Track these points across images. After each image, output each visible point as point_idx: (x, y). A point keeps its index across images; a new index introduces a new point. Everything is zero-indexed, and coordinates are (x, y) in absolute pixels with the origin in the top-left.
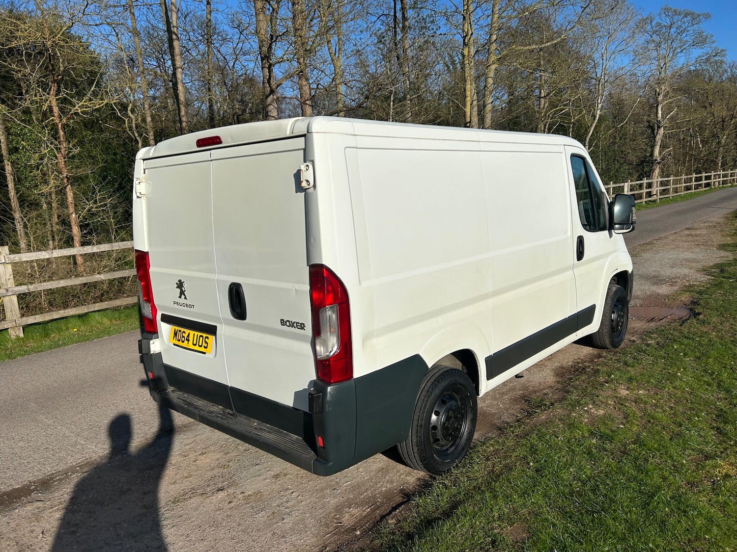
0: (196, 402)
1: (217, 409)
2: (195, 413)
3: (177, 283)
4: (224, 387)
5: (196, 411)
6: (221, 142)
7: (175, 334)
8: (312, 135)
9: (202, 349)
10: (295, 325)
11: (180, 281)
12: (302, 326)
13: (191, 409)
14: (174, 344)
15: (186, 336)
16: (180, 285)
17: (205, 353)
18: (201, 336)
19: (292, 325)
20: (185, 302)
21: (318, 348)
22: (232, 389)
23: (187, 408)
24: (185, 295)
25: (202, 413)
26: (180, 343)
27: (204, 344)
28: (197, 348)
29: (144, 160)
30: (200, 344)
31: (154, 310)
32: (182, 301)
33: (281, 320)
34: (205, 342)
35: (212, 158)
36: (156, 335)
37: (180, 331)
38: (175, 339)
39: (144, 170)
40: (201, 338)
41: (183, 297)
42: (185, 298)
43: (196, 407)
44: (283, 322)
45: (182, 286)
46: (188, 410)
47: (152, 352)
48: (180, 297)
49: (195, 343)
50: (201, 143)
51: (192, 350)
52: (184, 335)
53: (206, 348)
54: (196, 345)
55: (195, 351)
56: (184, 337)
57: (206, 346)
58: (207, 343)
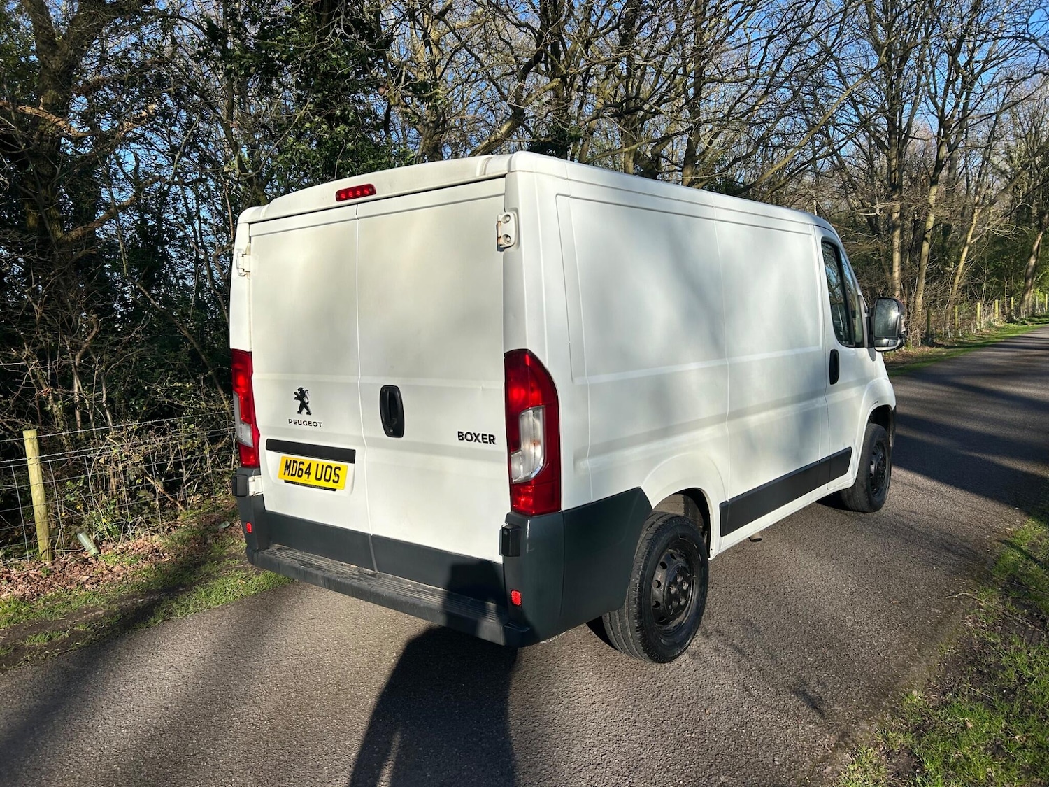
0: (316, 562)
1: (350, 569)
2: (317, 575)
3: (296, 393)
4: (365, 536)
5: (320, 573)
6: (374, 192)
7: (288, 467)
8: (516, 176)
9: (330, 485)
10: (480, 438)
11: (300, 389)
12: (492, 439)
13: (311, 570)
14: (286, 481)
15: (304, 467)
16: (301, 395)
17: (334, 490)
18: (328, 467)
19: (475, 437)
20: (308, 418)
21: (515, 466)
22: (375, 538)
23: (303, 570)
24: (307, 409)
25: (328, 574)
26: (296, 479)
27: (333, 477)
28: (322, 483)
29: (250, 224)
30: (327, 478)
31: (256, 434)
32: (304, 416)
33: (459, 432)
34: (335, 474)
35: (359, 216)
36: (257, 469)
37: (295, 462)
38: (287, 473)
39: (250, 237)
40: (329, 469)
41: (305, 411)
42: (309, 413)
43: (318, 568)
44: (461, 436)
45: (305, 396)
46: (306, 572)
47: (251, 494)
48: (299, 412)
49: (319, 476)
50: (342, 195)
51: (315, 487)
52: (301, 466)
53: (337, 482)
54: (320, 479)
55: (320, 488)
56: (302, 470)
57: (336, 479)
58: (338, 476)
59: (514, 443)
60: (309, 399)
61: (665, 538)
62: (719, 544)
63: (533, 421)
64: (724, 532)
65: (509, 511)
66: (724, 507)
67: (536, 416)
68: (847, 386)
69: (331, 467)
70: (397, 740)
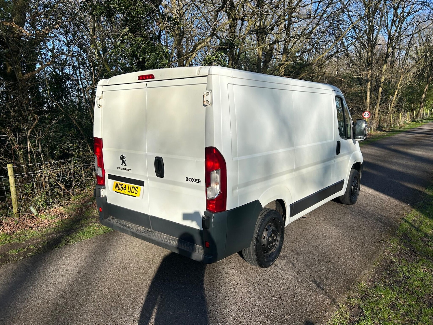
0: (127, 225)
1: (141, 228)
2: (128, 230)
3: (120, 157)
4: (148, 216)
5: (129, 230)
6: (154, 78)
7: (117, 186)
8: (212, 76)
9: (134, 194)
10: (195, 180)
11: (122, 155)
12: (199, 181)
13: (126, 228)
14: (116, 192)
15: (123, 187)
16: (122, 158)
17: (135, 197)
18: (133, 187)
19: (193, 180)
20: (125, 167)
21: (208, 192)
22: (152, 217)
23: (122, 228)
24: (125, 163)
25: (132, 230)
26: (120, 191)
27: (135, 191)
29: (102, 86)
30: (133, 192)
31: (104, 172)
32: (123, 166)
33: (186, 178)
34: (136, 190)
35: (147, 87)
36: (104, 186)
37: (120, 184)
38: (116, 189)
39: (102, 92)
41: (124, 164)
42: (125, 165)
43: (129, 227)
44: (187, 179)
45: (124, 158)
46: (123, 229)
47: (101, 196)
48: (122, 165)
49: (129, 191)
50: (141, 78)
51: (128, 195)
52: (122, 186)
53: (136, 193)
54: (130, 192)
55: (129, 195)
56: (122, 188)
57: (136, 192)
58: (137, 191)
59: (208, 184)
60: (126, 159)
61: (268, 219)
62: (289, 220)
63: (216, 175)
64: (291, 215)
65: (206, 210)
66: (292, 206)
67: (217, 173)
68: (343, 155)
69: (134, 187)
70: (159, 298)
